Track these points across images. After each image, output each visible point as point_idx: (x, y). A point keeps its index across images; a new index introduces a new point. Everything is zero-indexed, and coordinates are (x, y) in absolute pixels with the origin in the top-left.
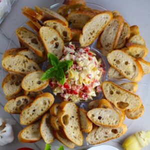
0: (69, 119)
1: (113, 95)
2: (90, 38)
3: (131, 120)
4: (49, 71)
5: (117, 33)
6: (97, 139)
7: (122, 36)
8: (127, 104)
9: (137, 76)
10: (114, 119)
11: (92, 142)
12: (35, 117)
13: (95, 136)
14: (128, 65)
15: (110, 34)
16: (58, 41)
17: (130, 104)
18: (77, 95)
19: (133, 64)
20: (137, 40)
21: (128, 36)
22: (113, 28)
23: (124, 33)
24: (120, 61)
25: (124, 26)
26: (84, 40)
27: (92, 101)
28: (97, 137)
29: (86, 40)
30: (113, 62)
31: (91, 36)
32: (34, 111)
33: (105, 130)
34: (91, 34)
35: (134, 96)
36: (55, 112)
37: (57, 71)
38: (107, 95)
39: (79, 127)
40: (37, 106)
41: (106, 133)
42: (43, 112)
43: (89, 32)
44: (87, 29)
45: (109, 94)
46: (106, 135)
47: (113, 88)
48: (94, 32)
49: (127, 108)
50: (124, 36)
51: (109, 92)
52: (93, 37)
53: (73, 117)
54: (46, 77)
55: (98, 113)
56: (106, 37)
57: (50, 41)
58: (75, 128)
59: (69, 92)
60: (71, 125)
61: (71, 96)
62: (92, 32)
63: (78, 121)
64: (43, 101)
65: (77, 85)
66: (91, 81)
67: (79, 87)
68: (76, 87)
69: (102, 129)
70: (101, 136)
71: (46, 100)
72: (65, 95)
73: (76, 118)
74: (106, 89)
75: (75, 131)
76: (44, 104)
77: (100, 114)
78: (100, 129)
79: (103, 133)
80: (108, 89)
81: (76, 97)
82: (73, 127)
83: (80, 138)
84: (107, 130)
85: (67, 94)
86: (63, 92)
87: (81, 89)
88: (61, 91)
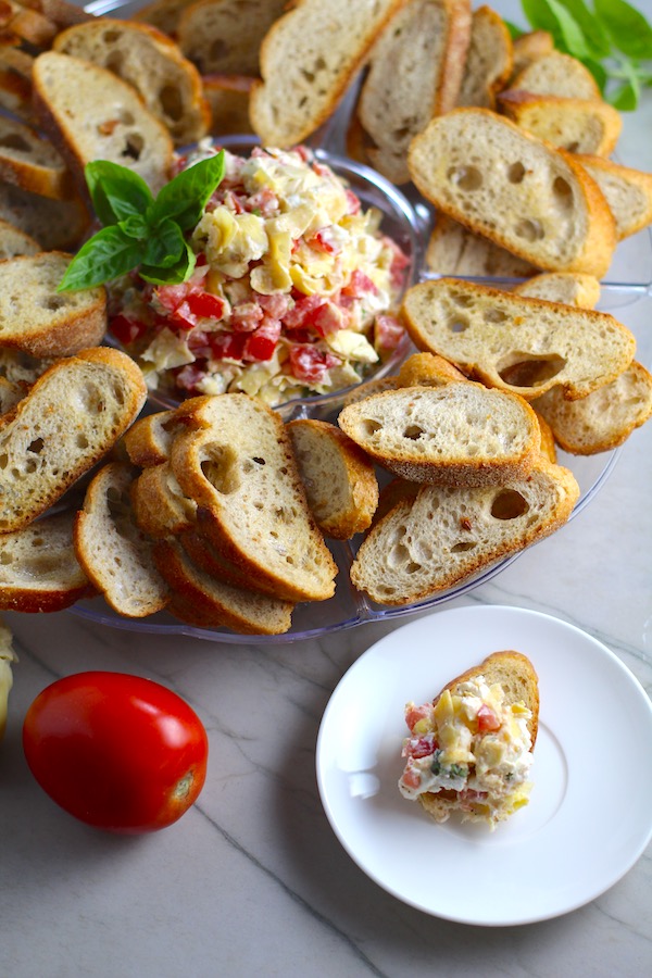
0: (237, 469)
1: (468, 332)
2: (303, 101)
3: (583, 458)
4: (98, 246)
5: (444, 57)
6: (414, 567)
7: (471, 82)
8: (556, 357)
9: (584, 235)
10: (495, 430)
11: (389, 591)
12: (46, 482)
13: (402, 552)
14: (527, 179)
15: (410, 70)
16: (136, 129)
17: (571, 359)
18: (273, 364)
19: (553, 168)
20: (552, 79)
21: (503, 66)
22: (421, 40)
23: (482, 61)
24: (482, 166)
25: (473, 27)
26: (276, 111)
27: (357, 385)
28: (415, 554)
29: (283, 108)
30: (445, 182)
31: (310, 90)
32: (37, 446)
33: (455, 505)
34: (310, 77)
35: (585, 321)
36: (158, 442)
37: (144, 242)
38: (437, 337)
39: (299, 508)
40: (55, 419)
41: (465, 526)
42: (89, 452)
43: (294, 72)
44: (281, 52)
45: (448, 333)
46: (466, 536)
47: (464, 301)
48: (321, 64)
49: (560, 378)
50: (484, 76)
51: (443, 323)
52: (322, 92)
53: (261, 461)
54: (88, 278)
55: (398, 413)
56: (388, 93)
57: (94, 122)
58: (280, 513)
59: (225, 351)
60: (255, 496)
61: (235, 375)
62: (310, 68)
63: (290, 483)
64: (81, 386)
65: (263, 293)
66: (338, 278)
67: (273, 303)
68: (256, 307)
69: (436, 504)
70: (433, 547)
71: (102, 384)
72: (202, 374)
73: (278, 468)
74: (427, 316)
75: (281, 529)
76: (90, 409)
77: (413, 416)
78: (424, 505)
79: (446, 523)
80: (438, 311)
81: (267, 372)
82: (267, 506)
83: (317, 562)
84: (463, 508)
85: (213, 366)
86: (193, 359)
87: (289, 323)
88: (182, 353)
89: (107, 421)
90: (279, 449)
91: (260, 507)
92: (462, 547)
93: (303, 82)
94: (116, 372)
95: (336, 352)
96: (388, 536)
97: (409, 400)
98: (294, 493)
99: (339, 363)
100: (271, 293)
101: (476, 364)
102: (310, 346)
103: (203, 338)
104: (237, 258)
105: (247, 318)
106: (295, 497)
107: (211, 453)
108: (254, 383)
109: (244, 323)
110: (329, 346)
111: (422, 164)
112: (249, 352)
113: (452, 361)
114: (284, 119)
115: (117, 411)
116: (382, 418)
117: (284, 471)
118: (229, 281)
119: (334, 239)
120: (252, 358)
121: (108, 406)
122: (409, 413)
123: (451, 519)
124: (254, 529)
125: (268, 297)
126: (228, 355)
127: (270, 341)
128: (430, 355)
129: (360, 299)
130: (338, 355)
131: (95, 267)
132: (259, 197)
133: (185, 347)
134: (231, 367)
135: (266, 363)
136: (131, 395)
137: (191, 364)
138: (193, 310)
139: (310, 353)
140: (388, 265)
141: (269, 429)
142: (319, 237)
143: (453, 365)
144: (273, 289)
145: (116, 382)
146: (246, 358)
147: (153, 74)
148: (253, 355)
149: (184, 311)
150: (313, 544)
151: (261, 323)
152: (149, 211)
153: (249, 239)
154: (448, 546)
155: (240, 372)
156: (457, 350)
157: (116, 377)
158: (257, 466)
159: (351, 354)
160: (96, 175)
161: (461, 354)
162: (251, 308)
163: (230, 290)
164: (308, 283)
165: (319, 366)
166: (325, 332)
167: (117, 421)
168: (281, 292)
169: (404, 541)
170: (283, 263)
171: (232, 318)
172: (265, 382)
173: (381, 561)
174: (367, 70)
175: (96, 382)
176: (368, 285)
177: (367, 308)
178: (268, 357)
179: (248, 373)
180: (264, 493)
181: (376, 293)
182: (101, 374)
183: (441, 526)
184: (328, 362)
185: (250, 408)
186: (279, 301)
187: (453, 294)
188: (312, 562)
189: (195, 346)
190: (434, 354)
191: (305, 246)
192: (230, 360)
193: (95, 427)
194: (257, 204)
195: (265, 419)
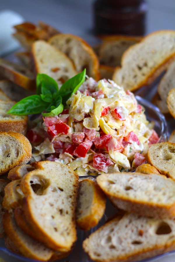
1: (170, 161)
2: (135, 76)
6: (112, 247)
10: (164, 194)
11: (99, 255)
13: (109, 239)
16: (67, 74)
26: (123, 78)
28: (114, 241)
29: (126, 78)
31: (139, 73)
33: (139, 224)
34: (140, 68)
38: (156, 161)
41: (141, 234)
43: (134, 66)
44: (131, 57)
45: (162, 160)
46: (140, 239)
48: (146, 64)
51: (161, 157)
52: (144, 75)
53: (62, 190)
54: (22, 112)
55: (124, 180)
58: (61, 211)
59: (67, 150)
60: (52, 200)
61: (70, 162)
62: (141, 65)
63: (71, 202)
64: (4, 144)
65: (87, 128)
66: (123, 132)
67: (90, 133)
68: (83, 134)
69: (130, 222)
70: (123, 240)
71: (12, 146)
72: (56, 158)
73: (68, 195)
74: (156, 154)
75: (58, 216)
76: (4, 155)
77: (130, 182)
78: (125, 221)
79: (132, 231)
80: (161, 153)
81: (82, 162)
82: (56, 206)
83: (68, 234)
84: (142, 226)
85: (61, 156)
86: (54, 151)
87: (95, 144)
88: (51, 149)
89: (8, 162)
90: (72, 188)
91: (52, 205)
92: (136, 243)
93: (137, 70)
94: (19, 144)
95: (112, 159)
96: (105, 232)
97: (132, 176)
98: (71, 205)
99: (112, 163)
100: (90, 129)
101: (168, 172)
102: (102, 155)
103: (60, 144)
104: (79, 112)
105: (78, 137)
106: (70, 207)
107: (41, 181)
108: (75, 165)
109: (76, 139)
110: (110, 156)
111: (173, 100)
112: (76, 152)
113: (158, 169)
114: (126, 81)
115: (14, 159)
116: (116, 181)
117: (71, 197)
118: (75, 122)
119: (122, 113)
120: (77, 155)
121: (11, 156)
122: (129, 181)
123: (135, 230)
124: (43, 212)
125: (89, 130)
126: (67, 152)
127: (85, 148)
128: (150, 165)
129: (131, 143)
130: (113, 161)
131: (27, 109)
132: (97, 93)
133: (52, 146)
134: (68, 157)
135: (82, 158)
136: (22, 155)
137: (53, 154)
138: (56, 129)
139: (101, 158)
140: (149, 137)
141: (72, 180)
142: (116, 110)
143: (158, 171)
144: (91, 127)
145: (18, 148)
146: (74, 154)
147: (80, 58)
148: (77, 153)
149: (53, 128)
150: (70, 227)
151: (84, 140)
152: (55, 94)
153: (85, 104)
154: (130, 241)
155: (71, 160)
156: (163, 166)
157: (19, 146)
158: (59, 191)
159: (119, 162)
160: (41, 80)
161: (163, 167)
162: (81, 133)
163: (75, 126)
164: (106, 127)
165: (103, 163)
166: (109, 149)
167: (12, 163)
168: (95, 129)
169: (112, 235)
170: (98, 116)
171: (72, 136)
172: (80, 166)
173: (99, 241)
174: (165, 72)
175: (10, 145)
176: (135, 139)
177: (132, 148)
178: (84, 156)
179: (75, 161)
180: (57, 201)
181: (139, 144)
182: (13, 142)
183: (130, 232)
184: (107, 162)
185: (67, 171)
186: (92, 133)
187: (170, 148)
188: (65, 233)
189: (57, 147)
190: (152, 165)
191: (110, 114)
192: (68, 154)
193: (2, 162)
194: (96, 95)
195: (72, 177)
